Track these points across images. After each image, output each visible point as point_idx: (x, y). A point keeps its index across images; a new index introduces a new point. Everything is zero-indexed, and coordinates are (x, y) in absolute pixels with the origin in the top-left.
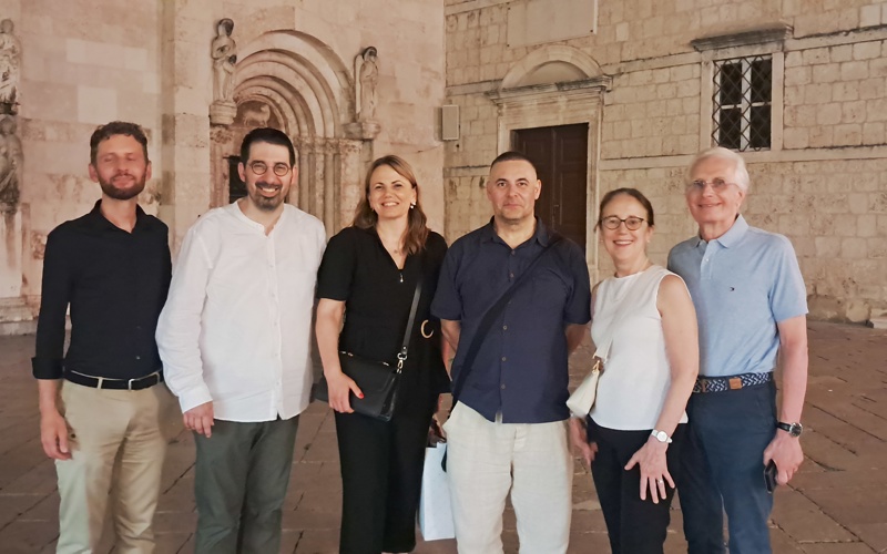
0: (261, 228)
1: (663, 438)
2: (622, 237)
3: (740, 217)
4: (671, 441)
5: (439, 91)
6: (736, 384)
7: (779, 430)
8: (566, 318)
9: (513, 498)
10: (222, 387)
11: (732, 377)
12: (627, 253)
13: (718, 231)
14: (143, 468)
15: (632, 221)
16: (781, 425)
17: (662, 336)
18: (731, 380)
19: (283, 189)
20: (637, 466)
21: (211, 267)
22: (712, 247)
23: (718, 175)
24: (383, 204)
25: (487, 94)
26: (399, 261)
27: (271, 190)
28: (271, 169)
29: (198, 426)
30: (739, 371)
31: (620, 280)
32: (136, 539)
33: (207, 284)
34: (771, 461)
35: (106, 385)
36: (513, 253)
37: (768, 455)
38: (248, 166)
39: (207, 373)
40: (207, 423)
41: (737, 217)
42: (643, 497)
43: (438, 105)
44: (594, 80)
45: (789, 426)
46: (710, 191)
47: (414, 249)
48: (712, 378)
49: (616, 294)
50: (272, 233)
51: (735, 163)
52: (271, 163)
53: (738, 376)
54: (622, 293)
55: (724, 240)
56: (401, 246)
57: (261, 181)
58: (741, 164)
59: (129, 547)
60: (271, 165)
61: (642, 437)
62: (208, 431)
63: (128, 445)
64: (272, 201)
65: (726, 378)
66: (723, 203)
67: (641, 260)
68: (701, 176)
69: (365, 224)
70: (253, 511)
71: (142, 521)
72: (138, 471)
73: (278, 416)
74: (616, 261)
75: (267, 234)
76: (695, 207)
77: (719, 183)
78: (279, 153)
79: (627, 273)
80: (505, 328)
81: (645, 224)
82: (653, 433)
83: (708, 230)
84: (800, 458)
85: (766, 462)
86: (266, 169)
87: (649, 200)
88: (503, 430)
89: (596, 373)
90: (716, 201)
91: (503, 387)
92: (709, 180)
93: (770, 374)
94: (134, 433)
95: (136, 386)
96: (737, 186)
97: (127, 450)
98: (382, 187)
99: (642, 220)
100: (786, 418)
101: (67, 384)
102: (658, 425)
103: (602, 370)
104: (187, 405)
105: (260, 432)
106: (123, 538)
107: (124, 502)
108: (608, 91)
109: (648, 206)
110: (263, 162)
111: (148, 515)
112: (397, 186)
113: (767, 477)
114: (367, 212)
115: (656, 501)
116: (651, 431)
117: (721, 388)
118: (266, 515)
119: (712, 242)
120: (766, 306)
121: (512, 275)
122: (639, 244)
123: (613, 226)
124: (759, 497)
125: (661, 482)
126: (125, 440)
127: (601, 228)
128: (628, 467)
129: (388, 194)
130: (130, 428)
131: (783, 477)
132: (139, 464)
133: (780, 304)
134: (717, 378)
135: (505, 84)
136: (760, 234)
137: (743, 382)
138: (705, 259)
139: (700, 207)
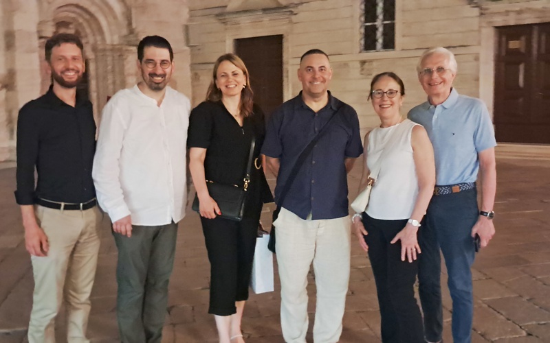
0: (155, 102)
1: (415, 223)
2: (384, 103)
3: (453, 89)
4: (420, 225)
5: (185, 13)
6: (456, 189)
7: (482, 216)
8: (347, 154)
9: (315, 264)
10: (136, 205)
11: (454, 185)
12: (389, 112)
13: (441, 100)
14: (88, 259)
15: (391, 92)
16: (482, 213)
17: (413, 163)
18: (453, 187)
19: (167, 77)
20: (399, 241)
21: (125, 127)
22: (438, 109)
23: (439, 65)
24: (226, 86)
25: (217, 15)
26: (239, 121)
27: (159, 78)
28: (158, 65)
29: (123, 230)
30: (458, 181)
31: (385, 129)
32: (81, 304)
33: (124, 138)
34: (477, 235)
35: (66, 208)
36: (317, 115)
37: (474, 231)
38: (143, 62)
39: (126, 196)
40: (129, 228)
41: (451, 89)
42: (403, 259)
43: (185, 23)
44: (286, 7)
45: (487, 213)
46: (436, 75)
47: (247, 113)
48: (441, 186)
49: (383, 138)
50: (161, 106)
51: (448, 57)
52: (158, 59)
53: (458, 184)
54: (387, 137)
55: (446, 104)
56: (239, 112)
57: (152, 72)
58: (452, 56)
59: (76, 309)
60: (159, 62)
61: (402, 224)
62: (129, 233)
63: (79, 245)
64: (160, 85)
65: (450, 186)
66: (444, 81)
67: (397, 117)
68: (429, 66)
69: (215, 98)
70: (152, 281)
71: (85, 293)
72: (84, 262)
73: (173, 221)
74: (382, 118)
75: (159, 105)
76: (426, 86)
77: (441, 69)
78: (163, 53)
79: (389, 126)
80: (314, 162)
81: (399, 94)
82: (410, 221)
83: (435, 100)
84: (493, 231)
85: (473, 235)
86: (155, 65)
87: (402, 79)
88: (311, 224)
89: (369, 187)
90: (440, 80)
91: (312, 198)
92: (435, 68)
93: (475, 183)
94: (85, 237)
95: (85, 208)
96: (450, 70)
97: (78, 249)
98: (226, 75)
99: (397, 91)
100: (485, 209)
101: (40, 208)
102: (412, 216)
103: (373, 185)
104: (115, 218)
105: (158, 231)
106: (73, 304)
107: (74, 281)
108: (296, 14)
109: (401, 83)
110: (152, 60)
111: (88, 289)
112: (235, 74)
113: (476, 244)
114: (216, 91)
115: (411, 261)
116: (407, 220)
117: (447, 192)
118: (161, 284)
119: (439, 106)
120: (472, 143)
121: (316, 129)
122: (396, 106)
123: (379, 96)
124: (468, 255)
125: (415, 250)
126: (78, 242)
127: (372, 98)
128: (393, 242)
129: (230, 80)
130: (82, 234)
131: (484, 243)
132: (84, 257)
133: (480, 141)
134: (445, 186)
135: (228, 9)
136: (467, 99)
137: (460, 188)
138: (435, 117)
139: (429, 85)
